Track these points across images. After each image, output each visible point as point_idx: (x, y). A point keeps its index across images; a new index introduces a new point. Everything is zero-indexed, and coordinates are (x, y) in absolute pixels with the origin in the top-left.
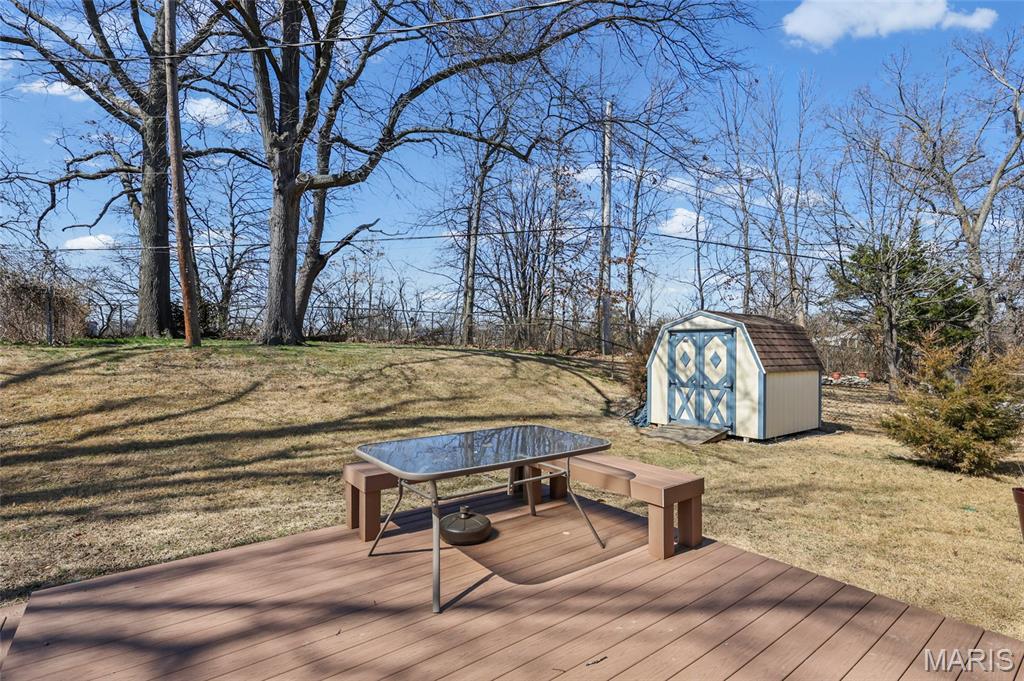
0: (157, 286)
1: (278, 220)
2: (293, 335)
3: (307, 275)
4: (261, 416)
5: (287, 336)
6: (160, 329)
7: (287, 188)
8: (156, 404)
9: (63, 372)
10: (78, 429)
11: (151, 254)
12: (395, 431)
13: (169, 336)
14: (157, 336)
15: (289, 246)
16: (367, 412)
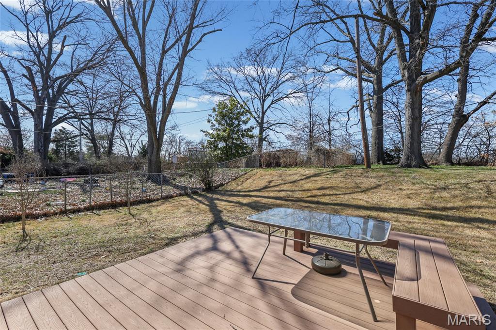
0: (378, 143)
1: (408, 105)
2: (417, 162)
3: (454, 128)
4: (369, 200)
5: (414, 163)
6: (378, 161)
7: (412, 88)
8: (335, 189)
9: (318, 176)
10: (309, 194)
11: (375, 130)
12: (440, 222)
13: (382, 164)
14: (376, 164)
15: (415, 117)
16: (433, 207)
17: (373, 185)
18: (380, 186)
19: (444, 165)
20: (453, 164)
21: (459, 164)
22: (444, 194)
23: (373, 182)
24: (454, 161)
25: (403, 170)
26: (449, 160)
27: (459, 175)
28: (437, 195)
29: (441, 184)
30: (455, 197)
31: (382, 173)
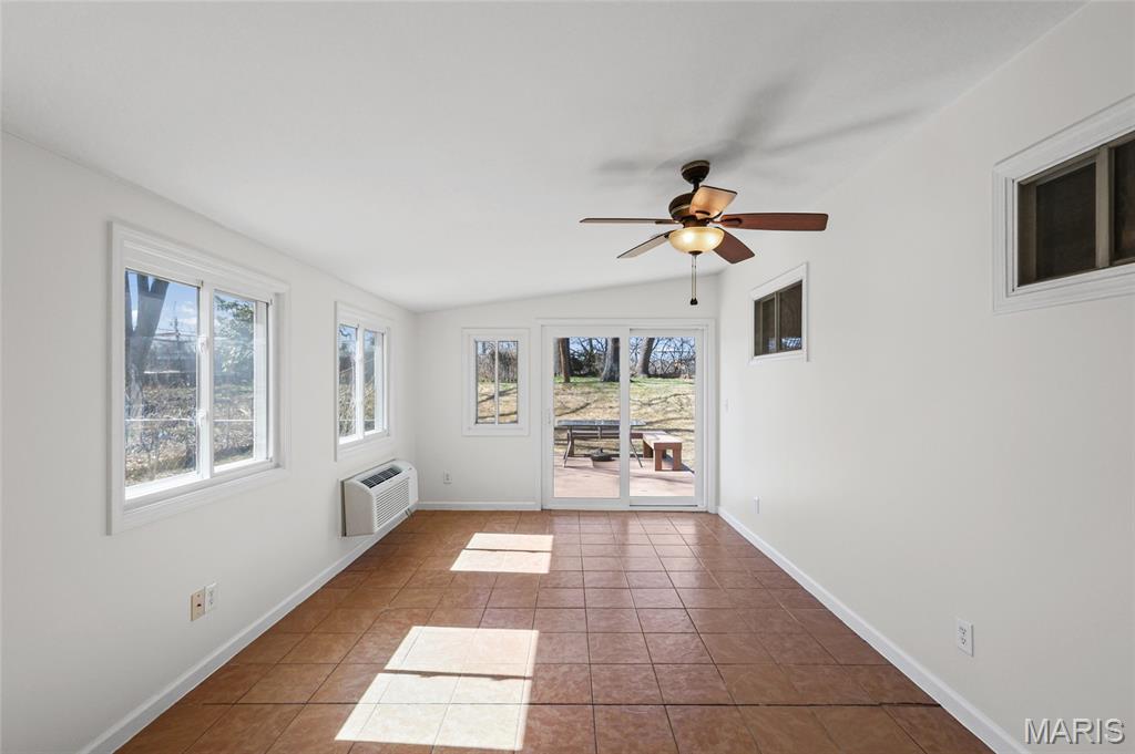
17: (582, 404)
18: (588, 404)
19: (642, 376)
20: (650, 376)
21: (656, 376)
22: (649, 409)
23: (581, 400)
24: (651, 373)
25: (607, 385)
26: (645, 370)
27: (659, 389)
28: (643, 411)
29: (645, 399)
30: (657, 412)
31: (587, 390)
